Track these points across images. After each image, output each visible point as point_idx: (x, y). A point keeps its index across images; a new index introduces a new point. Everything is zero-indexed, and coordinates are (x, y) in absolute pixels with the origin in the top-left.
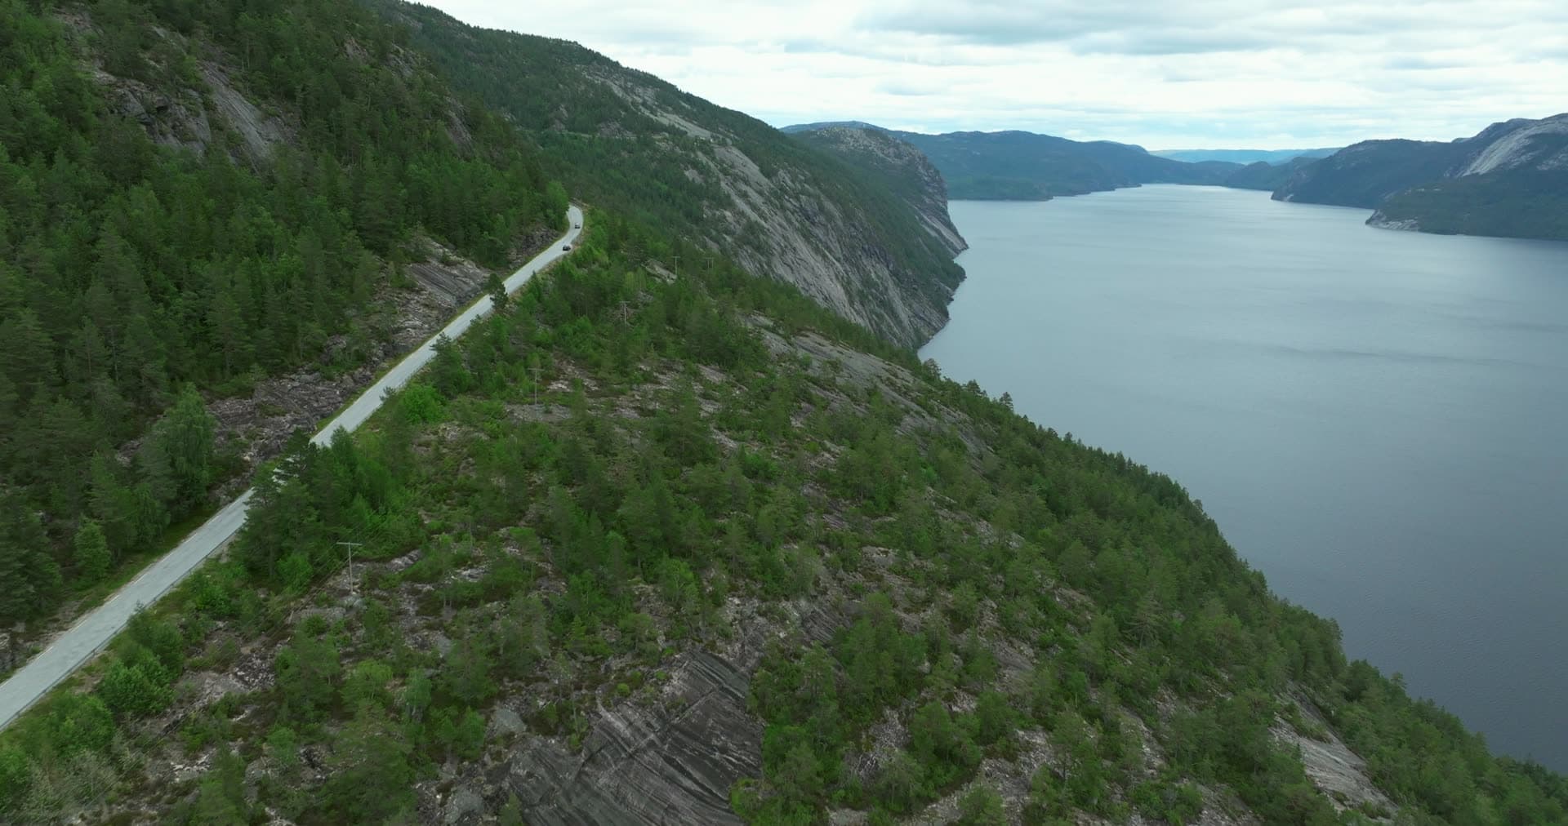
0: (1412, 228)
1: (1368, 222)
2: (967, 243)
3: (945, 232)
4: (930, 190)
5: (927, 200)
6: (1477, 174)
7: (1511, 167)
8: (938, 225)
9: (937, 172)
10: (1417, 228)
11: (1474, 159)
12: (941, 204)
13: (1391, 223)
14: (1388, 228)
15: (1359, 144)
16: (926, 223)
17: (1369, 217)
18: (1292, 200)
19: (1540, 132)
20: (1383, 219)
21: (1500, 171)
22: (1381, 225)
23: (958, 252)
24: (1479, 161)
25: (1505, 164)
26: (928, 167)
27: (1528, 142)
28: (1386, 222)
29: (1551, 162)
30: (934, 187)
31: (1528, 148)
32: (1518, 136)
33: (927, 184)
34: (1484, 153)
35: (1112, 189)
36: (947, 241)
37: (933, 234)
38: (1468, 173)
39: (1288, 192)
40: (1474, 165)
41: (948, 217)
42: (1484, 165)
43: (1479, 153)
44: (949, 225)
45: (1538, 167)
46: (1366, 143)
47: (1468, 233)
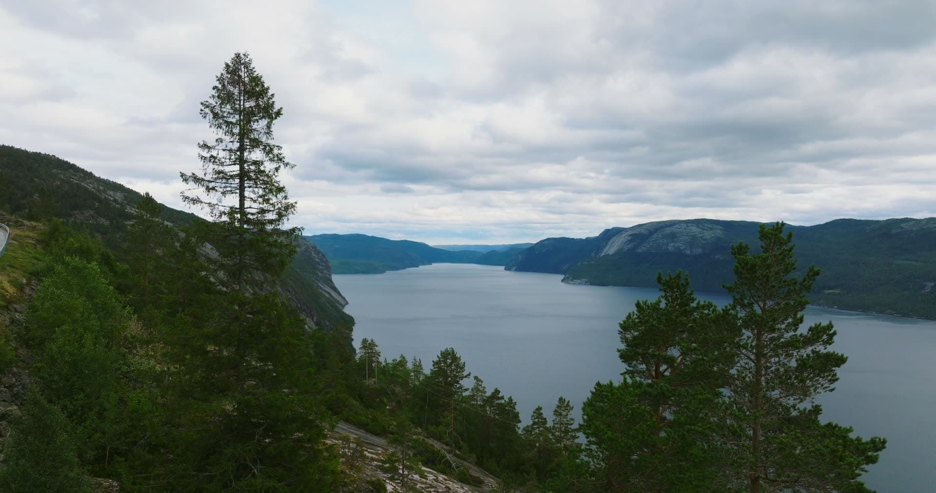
0: (586, 283)
1: (562, 281)
2: (347, 300)
3: (333, 294)
4: (320, 267)
5: (320, 274)
6: (608, 254)
7: (624, 250)
8: (328, 290)
9: (324, 256)
10: (589, 283)
11: (604, 247)
12: (328, 276)
13: (575, 281)
14: (574, 284)
15: (545, 240)
16: (321, 288)
17: (562, 278)
18: (516, 270)
19: (634, 233)
20: (570, 279)
21: (619, 252)
22: (570, 282)
23: (343, 306)
24: (607, 248)
25: (621, 249)
26: (318, 252)
27: (629, 238)
28: (572, 280)
29: (642, 248)
30: (322, 266)
31: (630, 241)
32: (624, 235)
33: (318, 263)
34: (609, 244)
35: (418, 267)
36: (335, 300)
37: (327, 295)
38: (603, 254)
39: (513, 266)
40: (605, 250)
41: (334, 284)
42: (611, 249)
43: (606, 244)
44: (335, 289)
45: (637, 251)
46: (548, 239)
47: (614, 285)
